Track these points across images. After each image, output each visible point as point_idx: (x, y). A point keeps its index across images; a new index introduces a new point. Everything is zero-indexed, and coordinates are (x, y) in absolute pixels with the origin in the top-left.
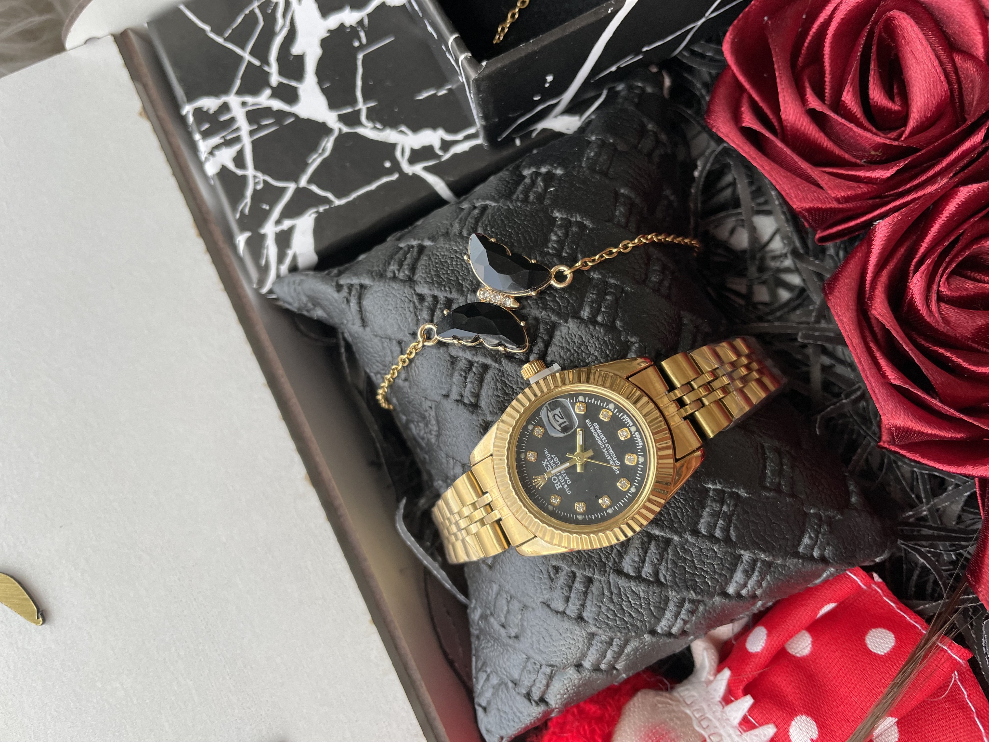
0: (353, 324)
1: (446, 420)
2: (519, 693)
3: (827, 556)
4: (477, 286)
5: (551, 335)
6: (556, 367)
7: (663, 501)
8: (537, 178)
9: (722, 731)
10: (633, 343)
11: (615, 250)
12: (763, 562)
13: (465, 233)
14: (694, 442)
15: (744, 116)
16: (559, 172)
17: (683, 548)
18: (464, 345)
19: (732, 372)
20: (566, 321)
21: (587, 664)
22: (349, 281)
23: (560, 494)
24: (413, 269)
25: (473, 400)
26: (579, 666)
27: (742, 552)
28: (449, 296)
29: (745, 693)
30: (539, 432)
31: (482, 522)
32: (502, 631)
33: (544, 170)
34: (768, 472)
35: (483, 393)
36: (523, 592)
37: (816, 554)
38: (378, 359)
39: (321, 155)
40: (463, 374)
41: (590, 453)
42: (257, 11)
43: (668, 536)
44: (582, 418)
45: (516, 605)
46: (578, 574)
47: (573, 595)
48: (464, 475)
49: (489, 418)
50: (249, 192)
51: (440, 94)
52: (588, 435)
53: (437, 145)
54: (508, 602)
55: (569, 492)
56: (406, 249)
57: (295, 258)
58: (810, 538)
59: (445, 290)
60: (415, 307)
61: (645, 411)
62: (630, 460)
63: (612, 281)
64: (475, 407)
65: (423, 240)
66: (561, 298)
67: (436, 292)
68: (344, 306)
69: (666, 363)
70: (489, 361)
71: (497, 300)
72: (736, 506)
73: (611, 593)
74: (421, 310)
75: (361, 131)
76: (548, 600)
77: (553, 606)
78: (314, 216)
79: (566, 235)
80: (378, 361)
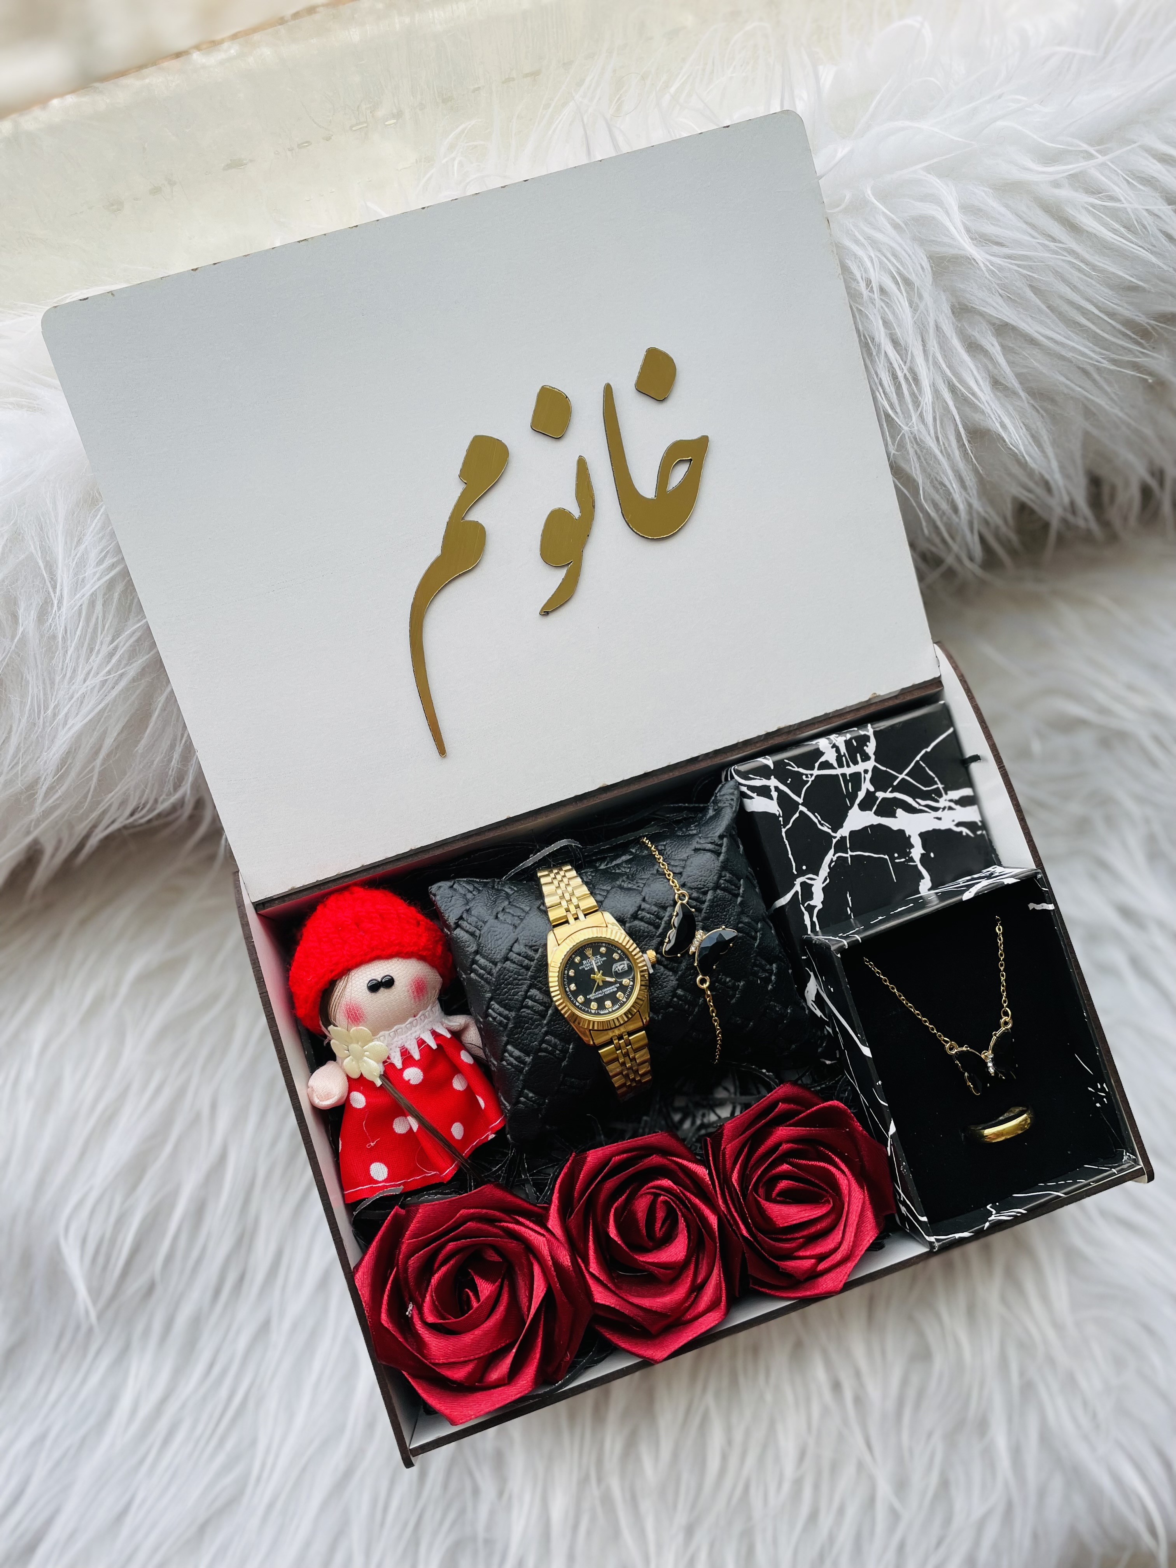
0: (697, 842)
1: (630, 897)
2: (463, 913)
3: (519, 1105)
4: (706, 929)
5: (670, 970)
6: (651, 971)
7: (566, 1016)
8: (768, 973)
9: (418, 1027)
10: (658, 1017)
11: (714, 1014)
12: (523, 1068)
13: (740, 925)
14: (598, 1041)
15: (787, 1105)
16: (770, 987)
17: (539, 1025)
18: (672, 917)
19: (632, 1070)
20: (677, 980)
21: (478, 957)
22: (725, 845)
23: (581, 963)
24: (724, 889)
25: (640, 916)
26: (477, 952)
27: (531, 1057)
28: (704, 911)
29: (437, 1045)
30: (616, 956)
31: (568, 910)
32: (501, 909)
33: (773, 978)
34: (573, 1080)
35: (642, 923)
36: (525, 928)
37: (522, 1099)
38: (673, 853)
39: (819, 822)
40: (656, 913)
41: (601, 984)
42: (935, 786)
43: (547, 1018)
44: (621, 983)
45: (517, 921)
46: (532, 963)
47: (521, 958)
48: (596, 904)
49: (627, 925)
50: (801, 770)
51: (848, 909)
52: (611, 984)
53: (812, 903)
54: (518, 917)
55: (580, 968)
56: (739, 885)
57: (751, 798)
58: (532, 1097)
59: (707, 910)
60: (701, 888)
61: (620, 1019)
62: (594, 1005)
63: (696, 1010)
64: (635, 916)
65: (742, 897)
66: (691, 979)
67: (707, 904)
68: (709, 840)
69: (644, 1034)
70: (660, 930)
71: (696, 943)
72: (558, 1058)
73: (519, 980)
74: (698, 892)
75: (832, 851)
76: (519, 943)
77: (516, 945)
78: (778, 814)
79: (728, 987)
80: (672, 852)
